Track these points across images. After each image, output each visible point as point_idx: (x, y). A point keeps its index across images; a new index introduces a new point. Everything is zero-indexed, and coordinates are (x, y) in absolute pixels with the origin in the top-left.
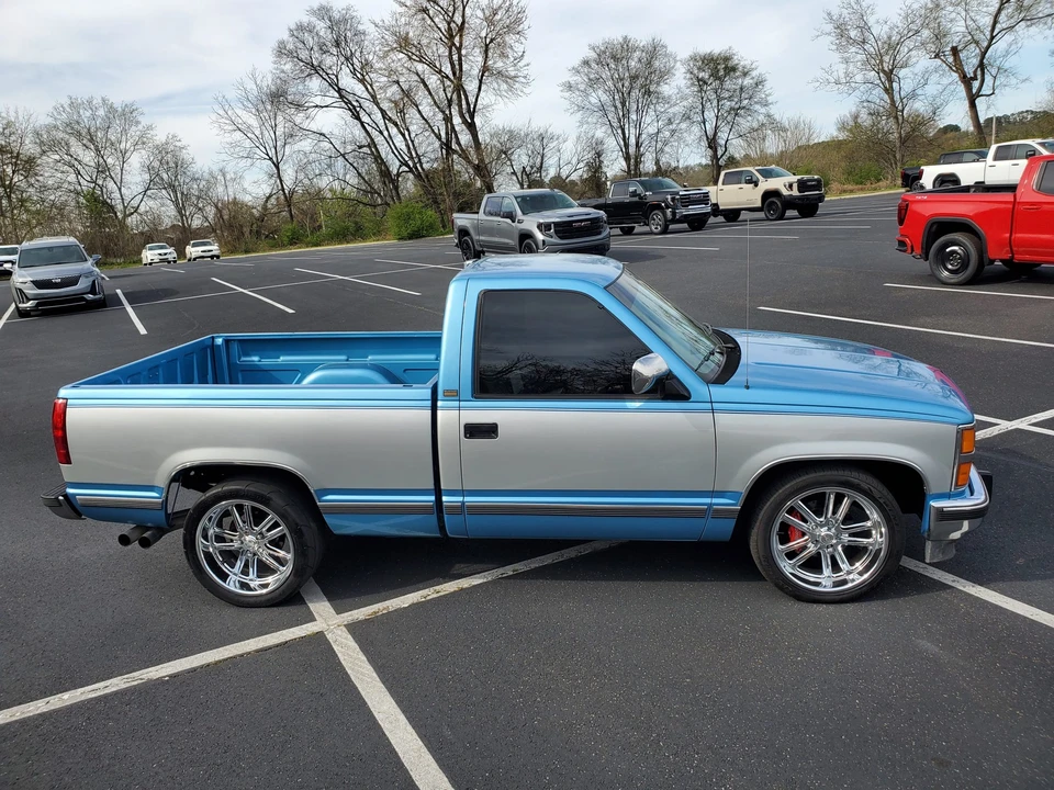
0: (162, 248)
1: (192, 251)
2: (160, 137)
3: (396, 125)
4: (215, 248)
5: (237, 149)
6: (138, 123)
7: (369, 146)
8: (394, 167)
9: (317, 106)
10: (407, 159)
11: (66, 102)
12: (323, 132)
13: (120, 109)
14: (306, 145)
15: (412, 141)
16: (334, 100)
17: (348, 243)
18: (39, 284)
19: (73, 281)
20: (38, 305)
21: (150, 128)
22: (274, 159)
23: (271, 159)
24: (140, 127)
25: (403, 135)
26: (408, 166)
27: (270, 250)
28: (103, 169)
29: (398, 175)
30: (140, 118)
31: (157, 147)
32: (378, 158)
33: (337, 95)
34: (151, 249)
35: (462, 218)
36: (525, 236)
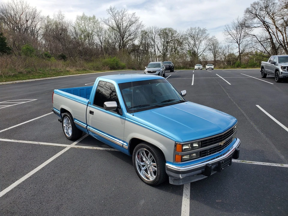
0: (200, 65)
1: (207, 67)
2: (210, 37)
3: (281, 32)
4: (213, 67)
5: (228, 40)
6: (206, 33)
7: (270, 39)
8: (277, 45)
9: (255, 27)
10: (282, 43)
11: (190, 28)
12: (255, 34)
13: (202, 30)
14: (248, 39)
15: (286, 37)
16: (261, 25)
18: (149, 72)
19: (155, 72)
21: (208, 34)
22: (239, 43)
23: (238, 43)
24: (206, 34)
25: (283, 35)
26: (282, 45)
27: (230, 68)
28: (195, 45)
29: (278, 48)
30: (206, 32)
31: (209, 39)
33: (262, 23)
34: (197, 66)
35: (263, 63)
36: (277, 70)
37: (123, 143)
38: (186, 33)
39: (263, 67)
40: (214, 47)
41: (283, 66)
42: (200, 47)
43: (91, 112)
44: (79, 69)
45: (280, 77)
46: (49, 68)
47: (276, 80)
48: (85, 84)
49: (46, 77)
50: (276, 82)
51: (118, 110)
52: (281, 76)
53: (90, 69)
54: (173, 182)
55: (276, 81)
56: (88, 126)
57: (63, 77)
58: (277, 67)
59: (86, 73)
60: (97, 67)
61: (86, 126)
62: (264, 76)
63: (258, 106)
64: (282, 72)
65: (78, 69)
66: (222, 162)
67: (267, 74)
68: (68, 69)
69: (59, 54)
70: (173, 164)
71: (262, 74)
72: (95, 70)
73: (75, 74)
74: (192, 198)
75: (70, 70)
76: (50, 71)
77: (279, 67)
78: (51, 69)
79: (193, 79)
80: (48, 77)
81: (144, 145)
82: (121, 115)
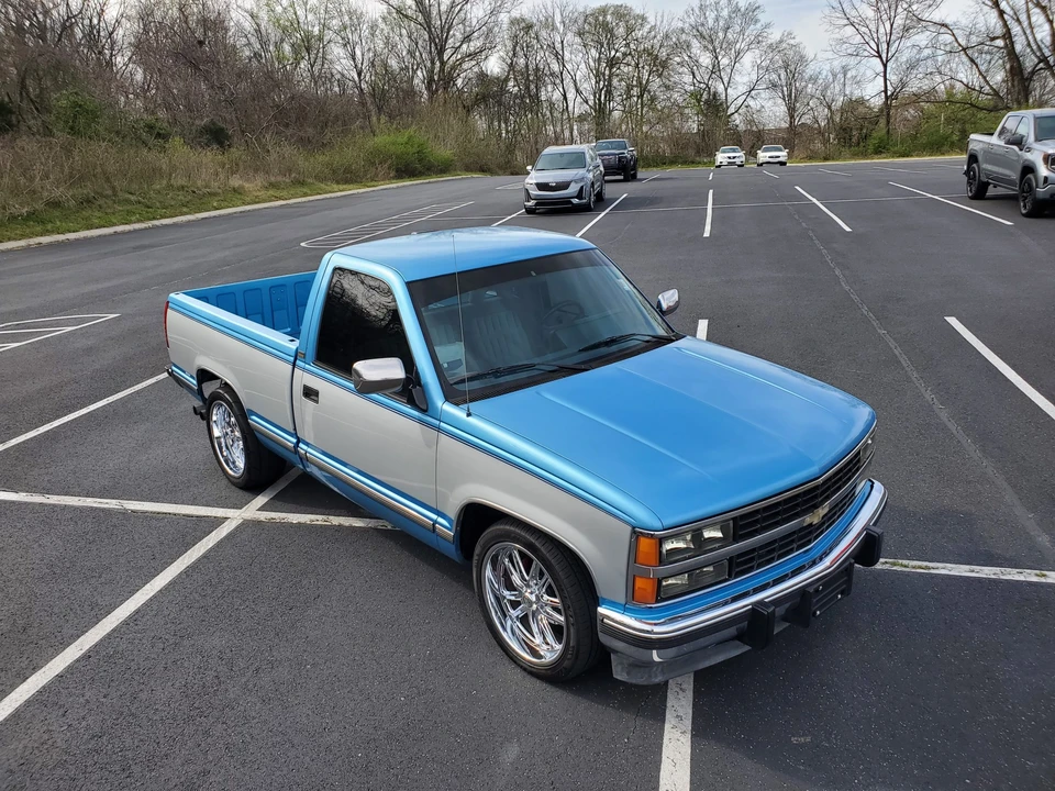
0: (734, 151)
1: (763, 156)
2: (774, 35)
3: (1044, 10)
4: (783, 155)
5: (844, 46)
6: (757, 21)
7: (1003, 38)
8: (1029, 62)
10: (1047, 53)
11: (696, 4)
12: (948, 21)
13: (743, 9)
14: (921, 38)
17: (943, 154)
18: (542, 186)
19: (564, 186)
20: (536, 204)
21: (767, 26)
22: (884, 56)
23: (880, 57)
24: (759, 26)
25: (1050, 23)
26: (1047, 63)
27: (850, 158)
28: (715, 70)
29: (1033, 72)
30: (760, 16)
31: (770, 46)
32: (1010, 50)
34: (724, 152)
35: (977, 140)
36: (1029, 169)
37: (434, 516)
38: (680, 25)
39: (973, 158)
40: (788, 74)
41: (1050, 152)
42: (737, 78)
43: (310, 393)
44: (280, 178)
45: (1039, 196)
46: (165, 182)
47: (1025, 206)
48: (303, 244)
49: (154, 219)
50: (1023, 215)
51: (409, 390)
52: (1041, 191)
53: (321, 178)
54: (628, 674)
55: (1024, 212)
56: (301, 445)
57: (220, 216)
58: (1028, 156)
59: (305, 195)
60: (348, 170)
61: (295, 440)
62: (979, 191)
63: (953, 321)
64: (1046, 178)
65: (273, 179)
66: (817, 591)
67: (989, 184)
68: (235, 182)
69: (197, 122)
70: (625, 609)
71: (970, 184)
72: (338, 183)
73: (264, 201)
74: (700, 731)
75: (243, 187)
76: (167, 194)
77: (1036, 156)
78: (170, 186)
79: (709, 212)
80: (162, 217)
81: (514, 532)
82: (424, 411)
